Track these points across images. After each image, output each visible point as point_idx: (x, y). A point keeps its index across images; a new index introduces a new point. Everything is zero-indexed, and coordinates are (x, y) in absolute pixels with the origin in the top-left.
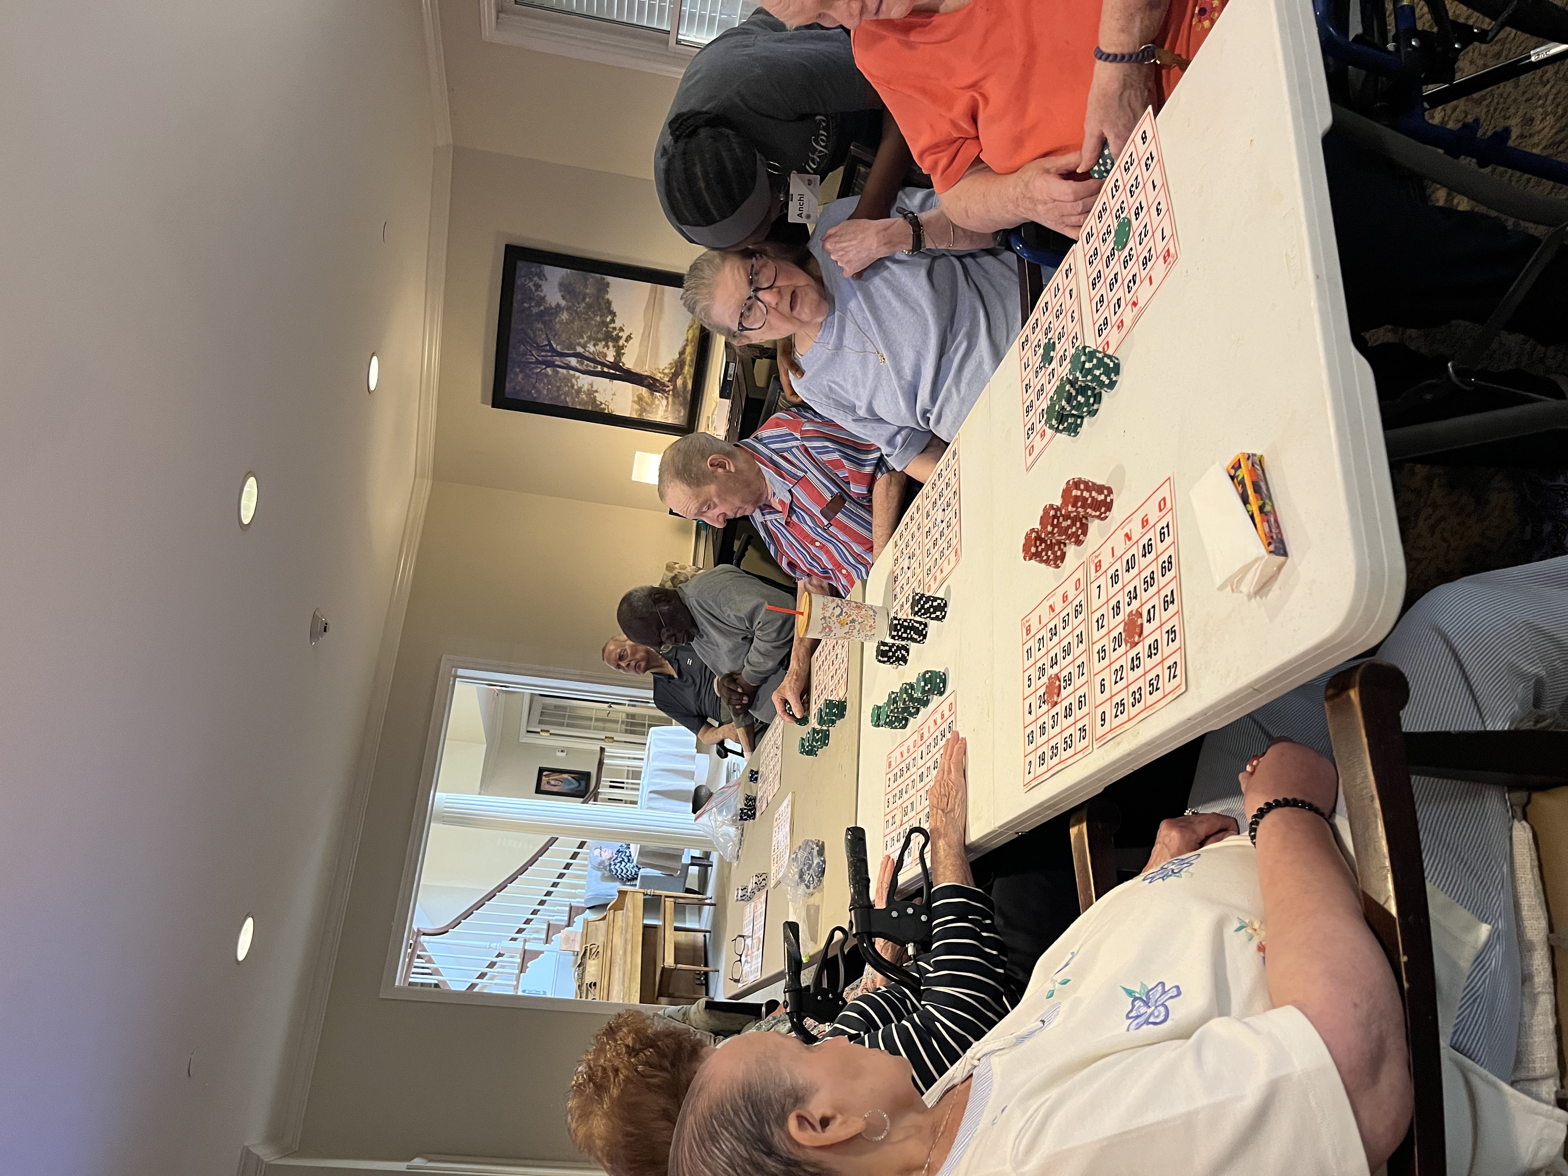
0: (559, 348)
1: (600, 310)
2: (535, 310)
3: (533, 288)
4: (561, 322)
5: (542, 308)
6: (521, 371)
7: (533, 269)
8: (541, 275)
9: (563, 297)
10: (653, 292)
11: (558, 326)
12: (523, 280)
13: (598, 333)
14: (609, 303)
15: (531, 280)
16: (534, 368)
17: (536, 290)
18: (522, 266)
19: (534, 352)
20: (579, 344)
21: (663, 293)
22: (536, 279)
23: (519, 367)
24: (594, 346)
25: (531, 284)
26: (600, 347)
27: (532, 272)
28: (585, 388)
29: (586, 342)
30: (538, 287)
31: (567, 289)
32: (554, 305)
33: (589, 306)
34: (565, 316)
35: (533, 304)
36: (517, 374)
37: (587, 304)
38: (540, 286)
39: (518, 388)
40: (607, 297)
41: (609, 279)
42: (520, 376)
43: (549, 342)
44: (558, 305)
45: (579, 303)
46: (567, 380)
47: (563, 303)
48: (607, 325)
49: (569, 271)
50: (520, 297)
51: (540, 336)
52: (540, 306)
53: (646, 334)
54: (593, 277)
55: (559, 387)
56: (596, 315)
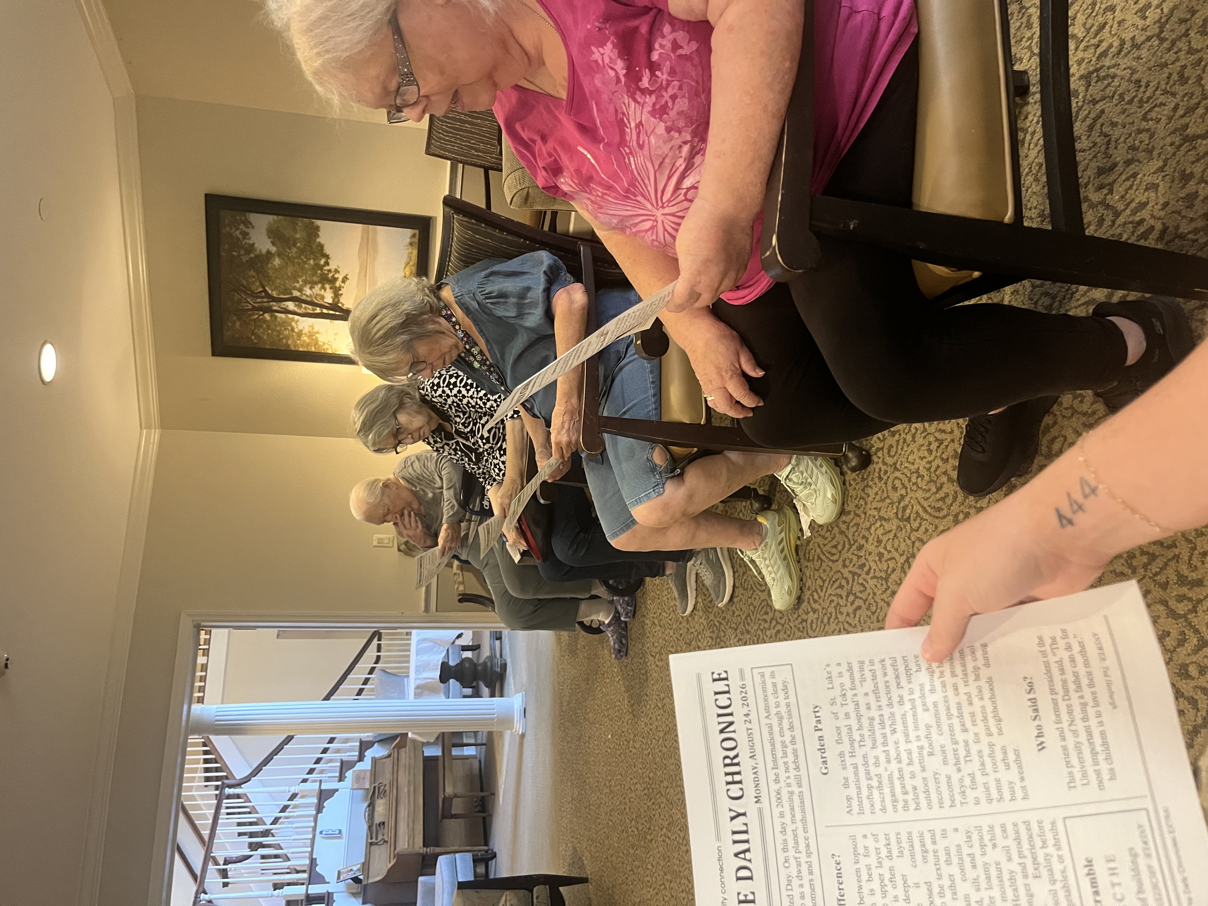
0: (274, 294)
1: (312, 253)
2: (245, 259)
3: (240, 237)
4: (274, 268)
5: (252, 255)
6: (238, 319)
7: (238, 218)
8: (247, 224)
9: (273, 244)
10: (365, 233)
11: (271, 272)
12: (228, 229)
13: (313, 275)
14: (321, 246)
15: (238, 229)
16: (251, 315)
17: (244, 238)
18: (226, 216)
19: (249, 300)
20: (295, 288)
21: (375, 232)
22: (242, 227)
23: (236, 315)
24: (311, 288)
25: (238, 233)
26: (317, 289)
27: (236, 220)
28: (306, 331)
29: (301, 286)
30: (245, 235)
31: (274, 234)
32: (264, 251)
33: (302, 251)
34: (277, 262)
35: (242, 252)
36: (235, 323)
37: (298, 248)
38: (247, 234)
39: (236, 335)
40: (318, 240)
41: (319, 222)
42: (238, 324)
43: (263, 287)
44: (269, 252)
45: (290, 249)
46: (286, 324)
47: (273, 249)
48: (321, 268)
49: (275, 217)
50: (227, 246)
51: (253, 283)
52: (250, 253)
53: (363, 274)
54: (301, 222)
55: (279, 332)
56: (309, 259)
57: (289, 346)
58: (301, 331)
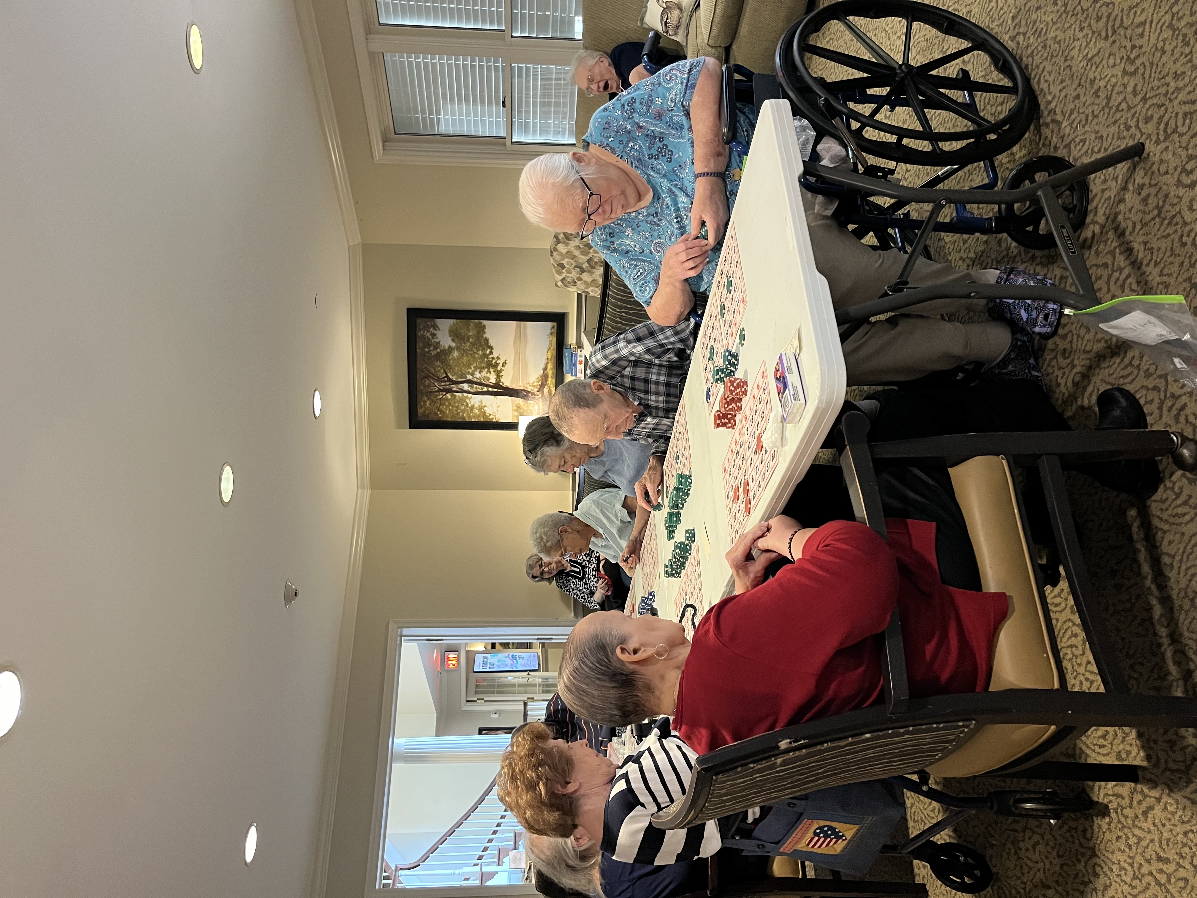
0: (454, 379)
1: (481, 345)
2: (433, 353)
3: (431, 337)
4: (454, 359)
5: (438, 350)
6: (428, 399)
7: (429, 323)
8: (435, 327)
9: (453, 340)
10: (518, 328)
11: (451, 362)
12: (422, 332)
13: (482, 362)
14: (487, 340)
15: (429, 332)
16: (437, 396)
17: (433, 338)
18: (421, 323)
19: (436, 384)
20: (469, 373)
21: (525, 327)
22: (432, 330)
23: (427, 396)
24: (480, 373)
25: (428, 334)
26: (484, 373)
27: (428, 325)
28: (477, 405)
29: (474, 371)
30: (434, 335)
31: (455, 334)
32: (447, 347)
33: (473, 344)
34: (456, 354)
35: (432, 348)
36: (425, 402)
37: (471, 343)
38: (435, 335)
39: (427, 412)
40: (485, 336)
41: (485, 322)
42: (428, 403)
43: (446, 374)
44: (450, 347)
45: (465, 343)
46: (462, 400)
47: (453, 345)
48: (487, 356)
49: (455, 321)
50: (421, 345)
51: (439, 371)
52: (436, 349)
53: (517, 359)
54: (473, 323)
55: (457, 407)
56: (478, 350)
58: (473, 405)
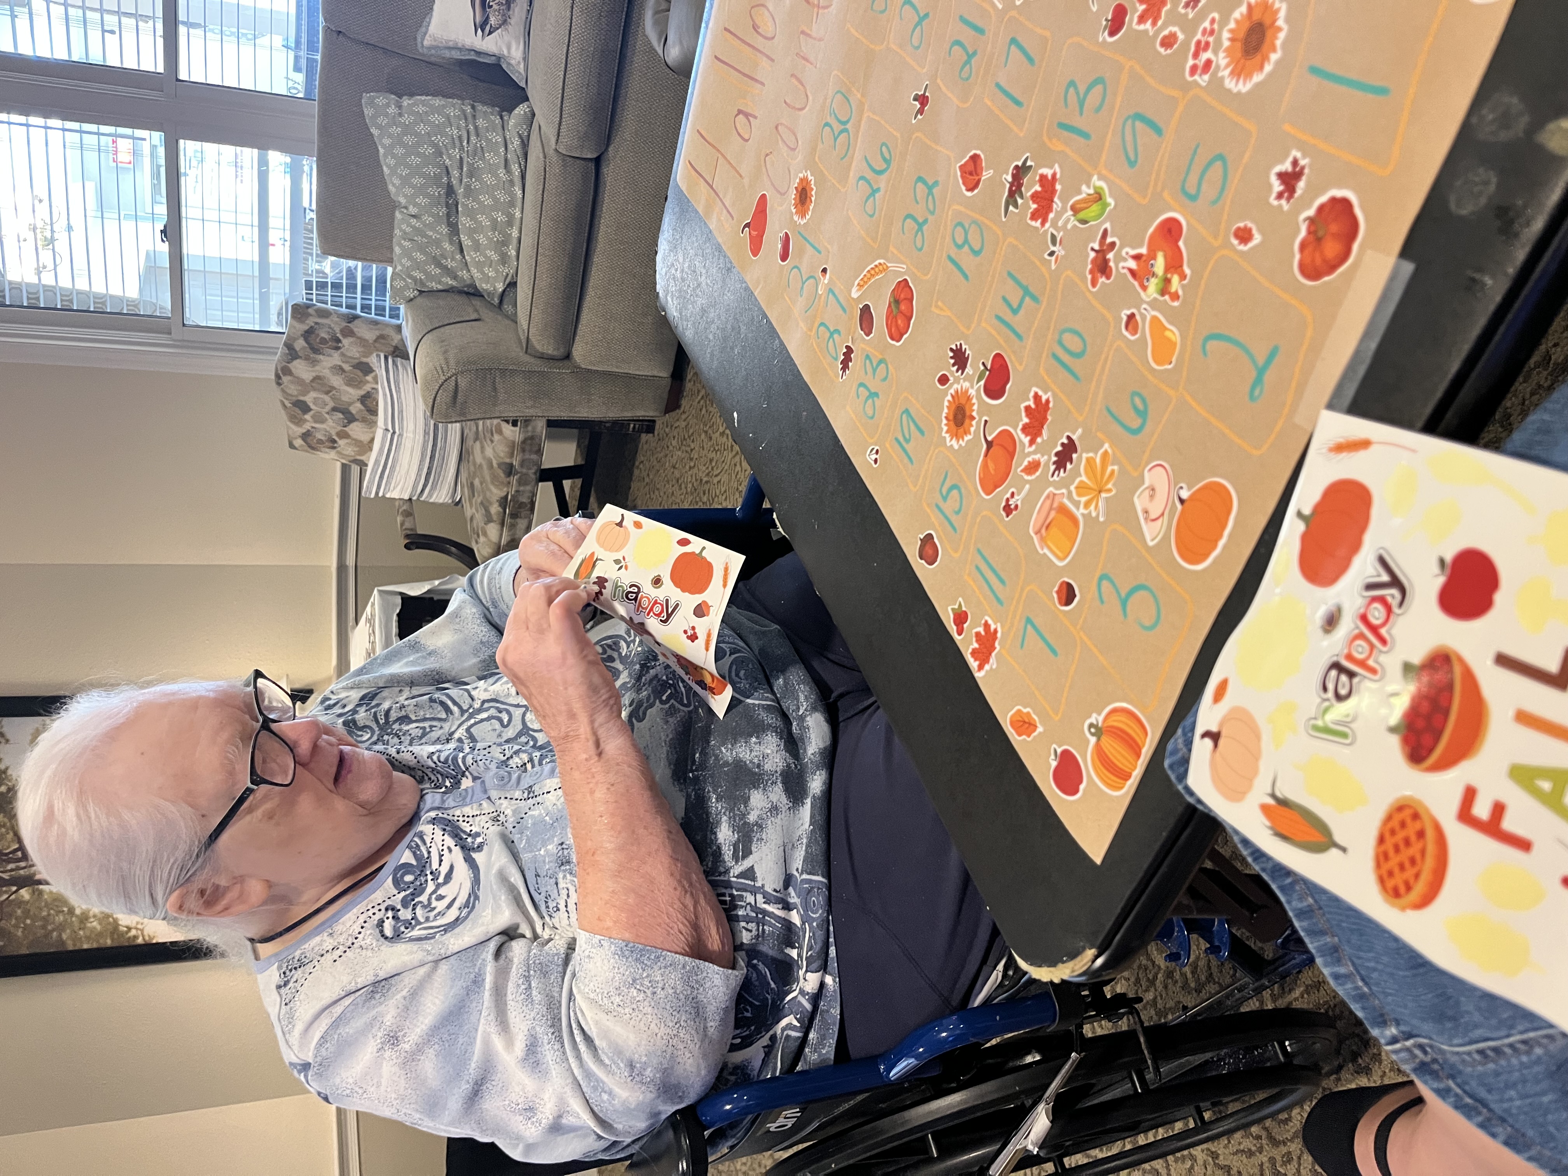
55: (45, 919)
57: (63, 943)
58: (86, 913)
